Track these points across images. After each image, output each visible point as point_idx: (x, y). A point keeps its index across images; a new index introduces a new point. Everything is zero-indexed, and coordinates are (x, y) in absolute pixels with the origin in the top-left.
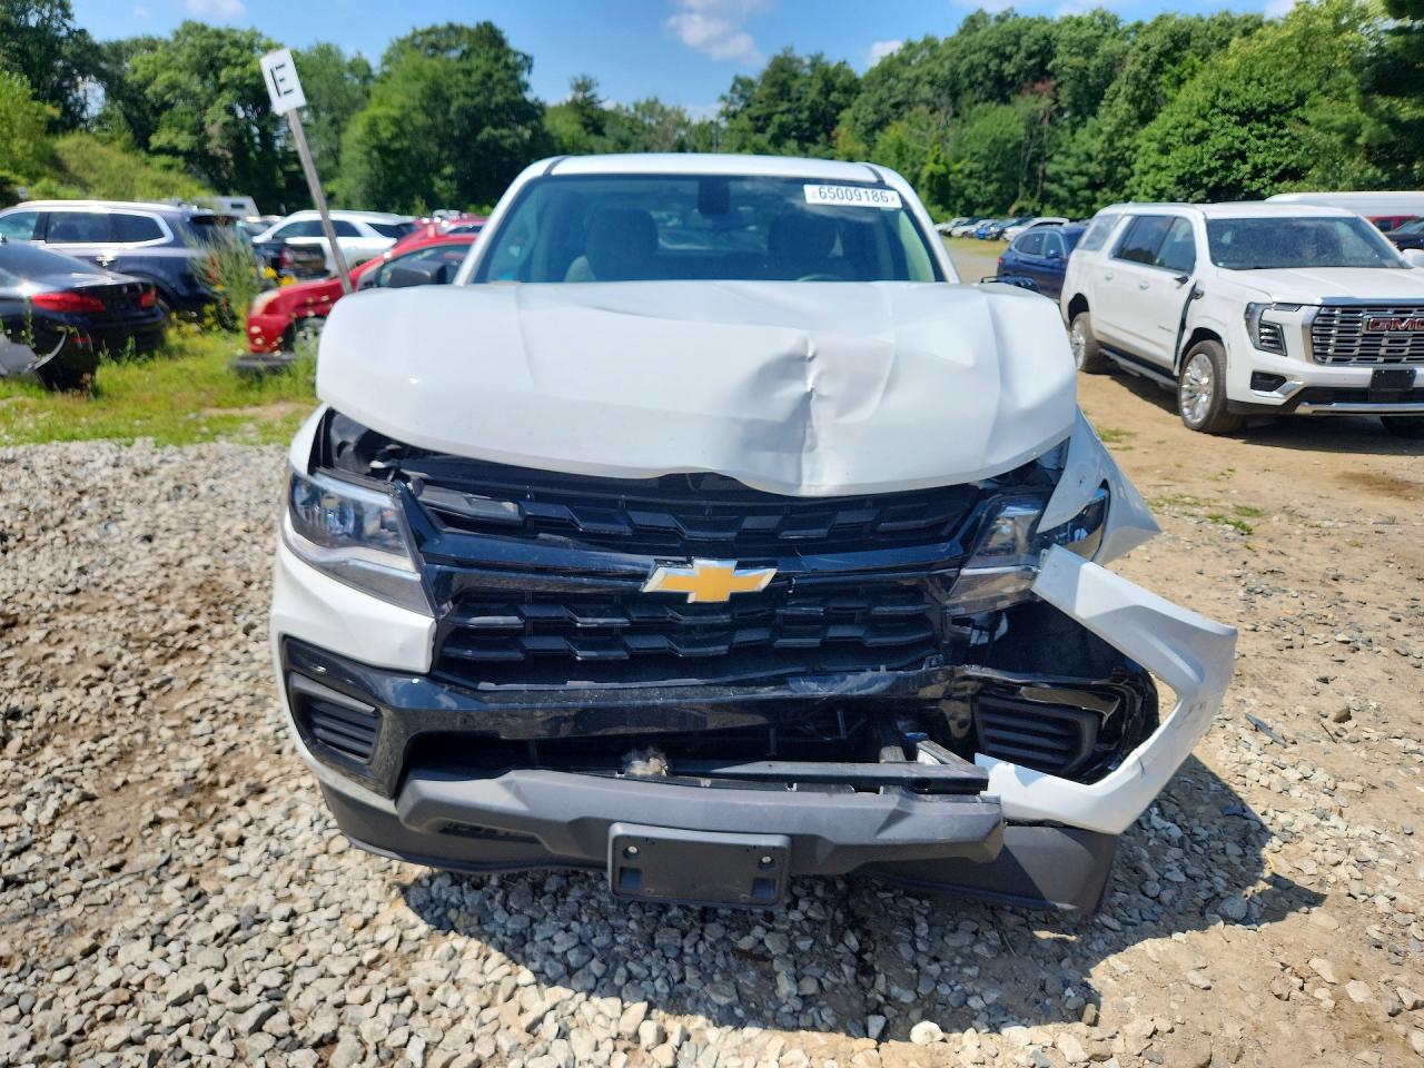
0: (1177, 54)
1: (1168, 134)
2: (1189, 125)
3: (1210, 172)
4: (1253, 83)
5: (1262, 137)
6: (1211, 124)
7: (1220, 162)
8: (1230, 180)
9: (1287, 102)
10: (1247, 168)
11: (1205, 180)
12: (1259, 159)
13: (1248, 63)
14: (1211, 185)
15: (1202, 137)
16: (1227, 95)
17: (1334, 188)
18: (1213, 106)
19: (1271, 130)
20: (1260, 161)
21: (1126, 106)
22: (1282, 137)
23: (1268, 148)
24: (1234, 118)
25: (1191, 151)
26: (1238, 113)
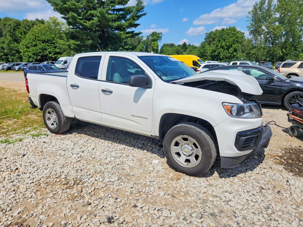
0: (18, 27)
1: (27, 44)
2: (32, 43)
3: (40, 53)
4: (43, 35)
5: (48, 46)
6: (37, 43)
7: (41, 51)
8: (45, 54)
9: (51, 39)
10: (47, 52)
11: (39, 54)
12: (49, 50)
13: (40, 31)
14: (41, 55)
15: (35, 45)
16: (38, 37)
17: (70, 56)
18: (36, 39)
19: (50, 44)
20: (50, 51)
21: (10, 37)
22: (52, 46)
23: (50, 48)
24: (41, 42)
25: (34, 48)
26: (42, 41)
